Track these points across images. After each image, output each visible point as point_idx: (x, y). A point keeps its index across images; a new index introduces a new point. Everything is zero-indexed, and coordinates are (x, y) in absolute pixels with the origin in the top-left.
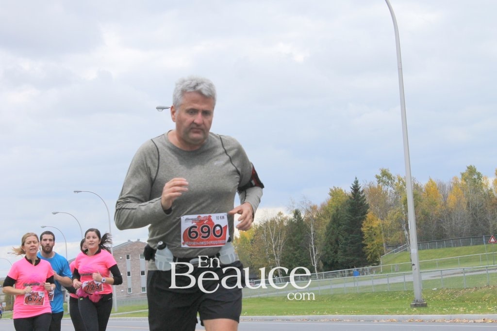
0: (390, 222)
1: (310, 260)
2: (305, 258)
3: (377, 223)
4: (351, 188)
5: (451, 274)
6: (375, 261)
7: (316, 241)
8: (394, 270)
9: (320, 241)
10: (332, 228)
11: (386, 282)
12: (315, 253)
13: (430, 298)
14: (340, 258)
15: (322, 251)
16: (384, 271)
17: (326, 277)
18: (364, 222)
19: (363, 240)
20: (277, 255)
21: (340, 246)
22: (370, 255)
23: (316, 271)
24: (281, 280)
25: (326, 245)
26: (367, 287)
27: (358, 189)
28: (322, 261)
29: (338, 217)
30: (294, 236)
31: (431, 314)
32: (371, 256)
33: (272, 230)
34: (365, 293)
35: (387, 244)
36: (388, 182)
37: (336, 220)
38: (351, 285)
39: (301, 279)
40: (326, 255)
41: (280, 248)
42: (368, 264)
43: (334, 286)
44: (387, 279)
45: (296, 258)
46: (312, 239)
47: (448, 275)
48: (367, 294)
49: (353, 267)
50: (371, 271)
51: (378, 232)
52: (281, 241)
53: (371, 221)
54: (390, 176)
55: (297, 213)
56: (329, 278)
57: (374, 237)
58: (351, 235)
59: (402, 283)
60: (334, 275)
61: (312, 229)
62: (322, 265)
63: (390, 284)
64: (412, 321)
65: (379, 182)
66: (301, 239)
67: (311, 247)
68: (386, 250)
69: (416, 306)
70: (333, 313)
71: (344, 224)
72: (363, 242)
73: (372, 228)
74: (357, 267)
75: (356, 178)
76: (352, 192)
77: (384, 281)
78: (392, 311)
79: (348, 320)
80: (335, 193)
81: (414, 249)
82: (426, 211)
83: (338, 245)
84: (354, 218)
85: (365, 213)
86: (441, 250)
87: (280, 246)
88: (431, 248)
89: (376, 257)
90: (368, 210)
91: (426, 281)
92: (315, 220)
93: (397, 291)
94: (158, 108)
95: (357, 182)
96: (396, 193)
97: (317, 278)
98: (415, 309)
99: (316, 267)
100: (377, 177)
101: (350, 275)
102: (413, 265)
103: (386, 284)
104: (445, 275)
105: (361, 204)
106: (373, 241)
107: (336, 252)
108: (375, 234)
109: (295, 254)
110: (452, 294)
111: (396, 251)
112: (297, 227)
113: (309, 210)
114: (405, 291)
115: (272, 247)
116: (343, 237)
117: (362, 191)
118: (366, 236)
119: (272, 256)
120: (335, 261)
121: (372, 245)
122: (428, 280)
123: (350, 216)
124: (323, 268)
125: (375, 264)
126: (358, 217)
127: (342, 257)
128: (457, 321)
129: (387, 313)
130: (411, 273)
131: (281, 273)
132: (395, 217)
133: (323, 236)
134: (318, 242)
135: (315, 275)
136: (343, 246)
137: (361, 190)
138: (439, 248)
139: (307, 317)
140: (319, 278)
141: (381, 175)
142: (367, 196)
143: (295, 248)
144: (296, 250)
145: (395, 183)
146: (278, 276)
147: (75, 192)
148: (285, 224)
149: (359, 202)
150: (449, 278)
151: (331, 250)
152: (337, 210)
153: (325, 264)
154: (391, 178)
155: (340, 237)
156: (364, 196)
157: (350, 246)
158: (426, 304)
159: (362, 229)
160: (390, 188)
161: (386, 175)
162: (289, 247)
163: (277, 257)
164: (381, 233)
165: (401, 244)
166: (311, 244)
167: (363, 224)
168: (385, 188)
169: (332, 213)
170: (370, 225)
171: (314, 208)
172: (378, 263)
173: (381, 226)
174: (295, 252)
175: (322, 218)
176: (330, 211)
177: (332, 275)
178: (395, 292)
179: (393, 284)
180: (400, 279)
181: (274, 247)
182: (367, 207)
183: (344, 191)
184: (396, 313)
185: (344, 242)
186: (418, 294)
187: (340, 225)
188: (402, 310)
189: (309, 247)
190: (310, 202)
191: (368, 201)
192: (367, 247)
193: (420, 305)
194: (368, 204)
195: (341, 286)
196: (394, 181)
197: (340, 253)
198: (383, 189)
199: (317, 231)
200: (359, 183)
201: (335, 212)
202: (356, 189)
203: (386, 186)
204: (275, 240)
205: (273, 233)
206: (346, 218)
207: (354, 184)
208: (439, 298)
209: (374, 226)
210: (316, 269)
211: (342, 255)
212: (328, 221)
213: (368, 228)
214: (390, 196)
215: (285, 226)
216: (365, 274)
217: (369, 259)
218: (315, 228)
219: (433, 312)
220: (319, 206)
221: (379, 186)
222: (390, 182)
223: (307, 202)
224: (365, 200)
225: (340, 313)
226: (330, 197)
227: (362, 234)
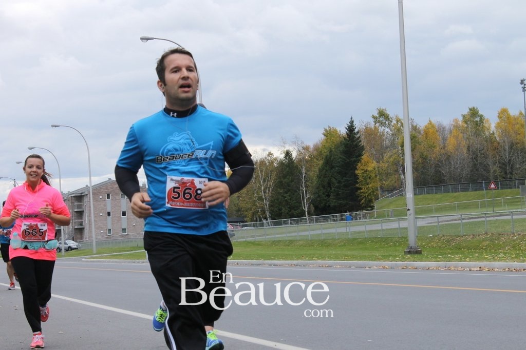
0: (387, 165)
1: (301, 203)
2: (295, 201)
3: (372, 165)
4: (346, 129)
5: (448, 221)
6: (368, 206)
7: (308, 183)
8: (388, 216)
9: (311, 183)
10: (325, 171)
11: (380, 228)
12: (306, 196)
13: (425, 245)
14: (333, 202)
15: (314, 194)
16: (378, 217)
17: (317, 221)
18: (359, 164)
19: (357, 183)
20: (266, 198)
21: (333, 189)
22: (364, 199)
23: (307, 215)
24: (270, 224)
25: (317, 188)
26: (359, 232)
27: (354, 130)
28: (313, 205)
29: (332, 159)
30: (284, 177)
31: (426, 261)
32: (366, 200)
33: (262, 171)
34: (357, 239)
35: (382, 188)
36: (385, 123)
37: (329, 162)
38: (343, 230)
39: (291, 223)
40: (318, 199)
41: (269, 190)
42: (361, 209)
43: (325, 231)
44: (380, 224)
45: (286, 201)
46: (304, 181)
47: (445, 221)
48: (359, 240)
49: (346, 212)
50: (365, 216)
51: (373, 175)
52: (271, 183)
53: (366, 164)
54: (388, 116)
55: (288, 154)
56: (320, 222)
57: (369, 181)
58: (344, 178)
59: (397, 228)
60: (326, 220)
61: (303, 171)
62: (313, 209)
63: (384, 230)
64: (405, 268)
65: (375, 122)
66: (292, 181)
67: (302, 190)
68: (381, 194)
69: (409, 252)
70: (323, 258)
71: (337, 167)
72: (357, 185)
73: (367, 171)
74: (350, 212)
75: (352, 118)
76: (347, 133)
77: (377, 227)
78: (385, 257)
79: (339, 267)
80: (329, 134)
81: (409, 194)
82: (425, 154)
83: (331, 188)
84: (348, 160)
85: (360, 155)
86: (438, 196)
87: (269, 188)
88: (429, 193)
89: (371, 201)
90: (364, 152)
91: (421, 227)
92: (307, 162)
93: (391, 237)
94: (142, 39)
95: (352, 122)
96: (393, 135)
97: (308, 222)
98: (409, 256)
99: (306, 210)
100: (374, 117)
101: (342, 220)
102: (409, 210)
103: (380, 230)
104: (442, 222)
105: (357, 146)
106: (367, 184)
107: (328, 196)
108: (370, 178)
109: (285, 197)
110: (448, 241)
111: (391, 196)
112: (288, 169)
113: (301, 151)
114: (399, 237)
115: (261, 189)
116: (336, 179)
117: (358, 132)
118: (361, 179)
119: (261, 199)
120: (327, 205)
121: (367, 189)
122: (424, 227)
123: (344, 157)
124: (315, 212)
125: (369, 209)
126: (353, 159)
127: (335, 201)
128: (453, 269)
129: (379, 260)
130: (406, 219)
131: (270, 217)
132: (392, 159)
133: (315, 178)
134: (310, 184)
135: (306, 219)
136: (336, 189)
137: (356, 130)
138: (436, 193)
139: (295, 262)
140: (310, 223)
141: (377, 116)
142: (362, 137)
143: (285, 190)
144: (286, 193)
145: (392, 124)
146: (267, 220)
147: (52, 126)
148: (275, 165)
149: (355, 143)
150: (446, 224)
151: (324, 194)
152: (331, 151)
153: (316, 208)
154: (389, 119)
155: (333, 180)
156: (359, 137)
157: (343, 190)
158: (421, 251)
159: (357, 172)
160: (387, 130)
161: (383, 115)
162: (279, 189)
163: (266, 200)
164: (376, 176)
165: (397, 189)
166: (302, 186)
167: (357, 167)
168: (381, 129)
169: (325, 154)
170: (365, 168)
171: (306, 148)
172: (372, 208)
173: (376, 169)
174: (285, 195)
175: (315, 160)
176: (323, 152)
177: (324, 219)
178: (389, 238)
179: (387, 229)
180: (394, 225)
181: (263, 189)
182: (363, 148)
183: (339, 131)
184: (389, 260)
185: (337, 184)
186: (412, 241)
187: (332, 167)
188: (396, 256)
189: (299, 190)
190: (302, 143)
191: (363, 142)
192: (362, 191)
193: (415, 252)
194: (363, 146)
195: (333, 231)
196: (392, 122)
197: (332, 197)
198: (379, 131)
199: (309, 173)
200: (354, 123)
201: (329, 154)
202: (351, 129)
203: (383, 127)
204: (264, 181)
205: (262, 174)
206: (339, 160)
207: (349, 124)
208: (435, 245)
209: (370, 169)
210: (306, 213)
211: (334, 199)
212: (321, 162)
213: (363, 171)
214: (386, 138)
215: (275, 168)
216: (358, 218)
217: (363, 204)
218: (307, 170)
219: (427, 259)
220: (312, 146)
221: (375, 127)
222: (387, 122)
223: (299, 143)
224: (360, 141)
225: (330, 258)
226: (323, 137)
227: (356, 177)
